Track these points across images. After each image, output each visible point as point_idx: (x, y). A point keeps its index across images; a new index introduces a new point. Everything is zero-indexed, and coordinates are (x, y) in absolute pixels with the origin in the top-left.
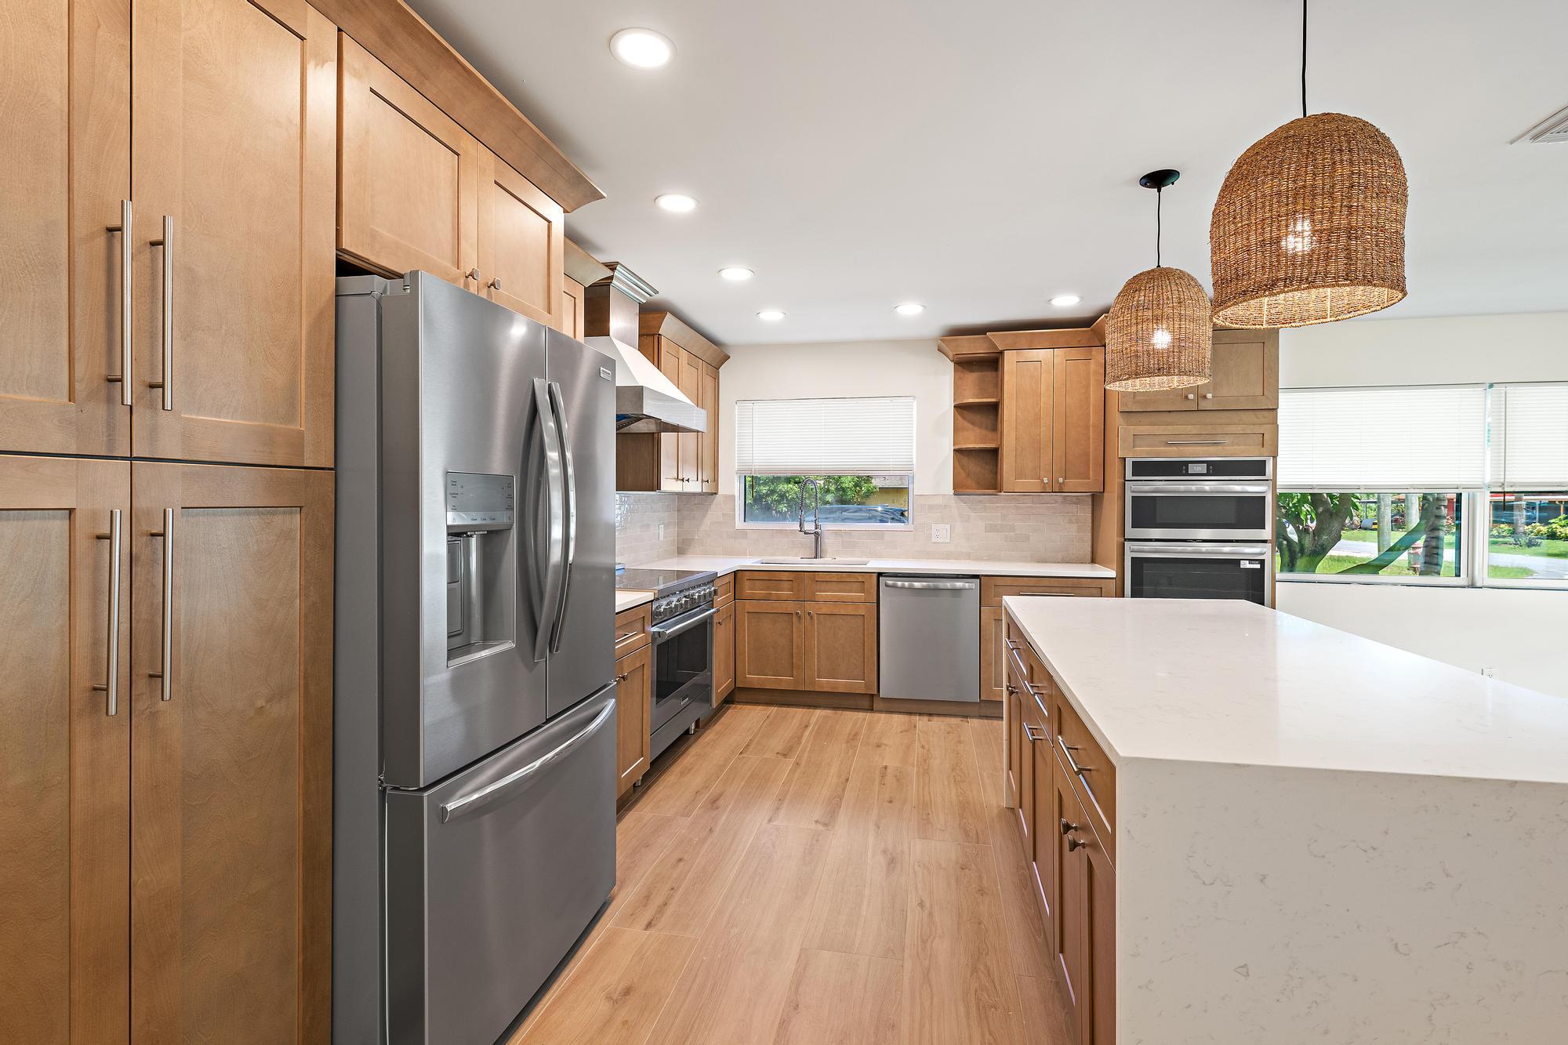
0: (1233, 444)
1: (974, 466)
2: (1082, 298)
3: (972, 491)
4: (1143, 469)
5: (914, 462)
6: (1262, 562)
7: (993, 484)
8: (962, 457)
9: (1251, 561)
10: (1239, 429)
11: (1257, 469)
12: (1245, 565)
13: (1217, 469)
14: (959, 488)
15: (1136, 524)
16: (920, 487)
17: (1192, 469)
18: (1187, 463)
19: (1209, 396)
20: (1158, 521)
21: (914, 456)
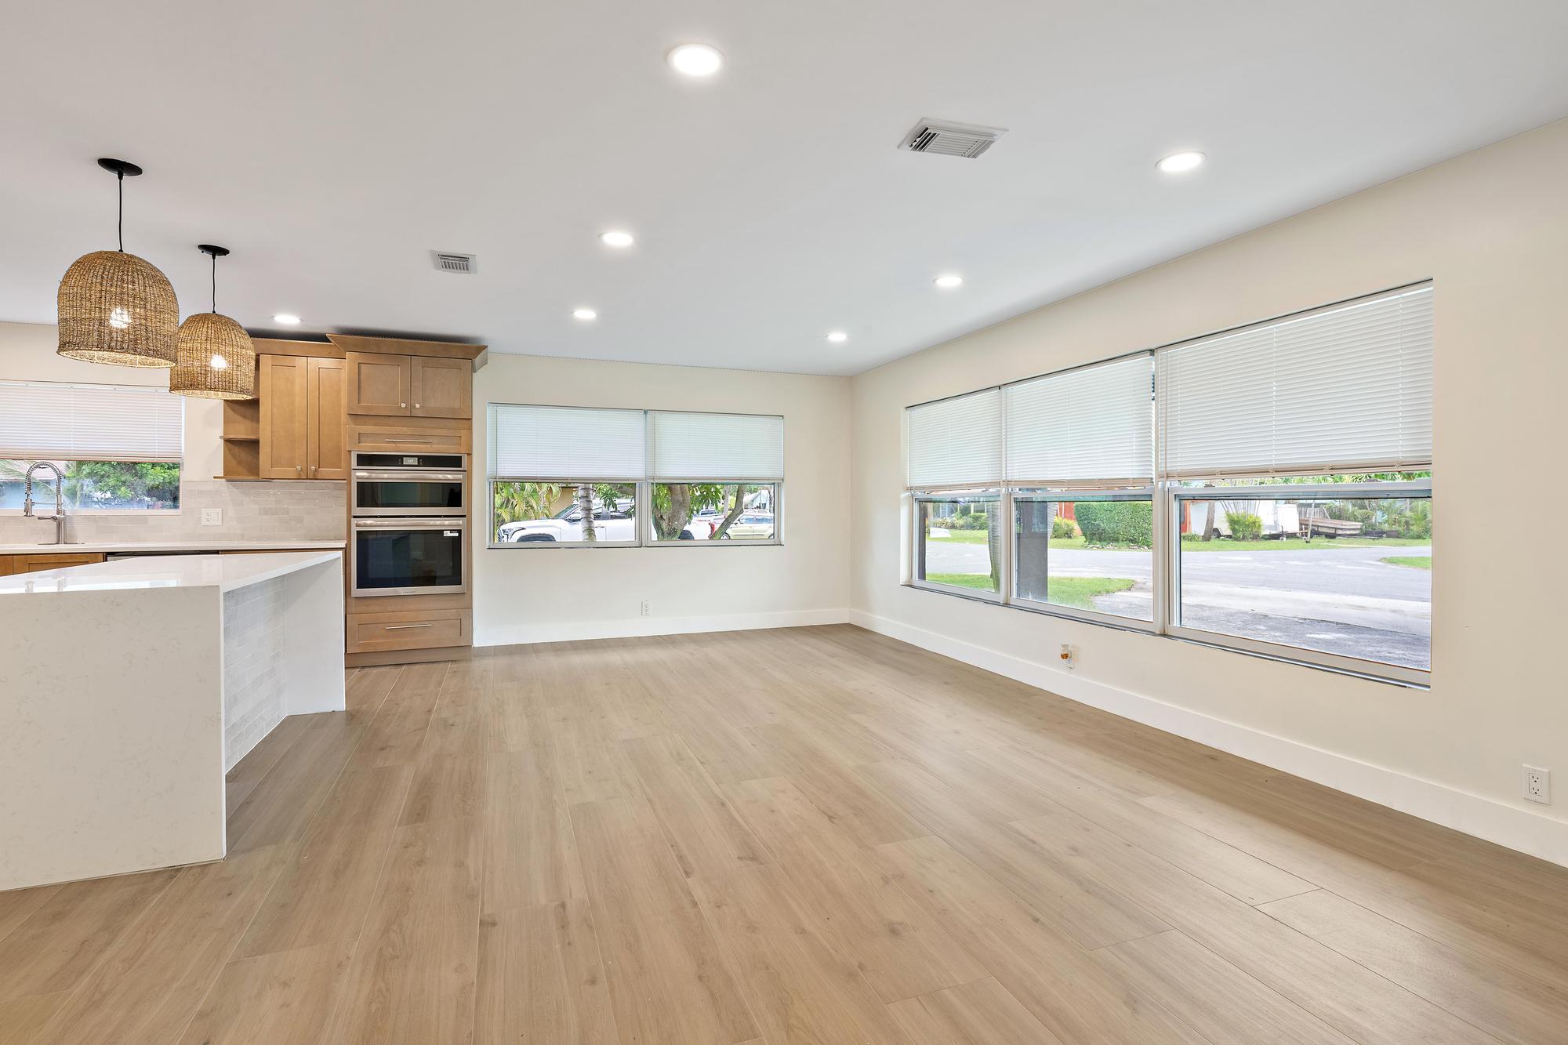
0: (438, 444)
1: (243, 454)
2: (302, 320)
3: (240, 477)
4: (365, 460)
5: (183, 448)
6: (459, 532)
7: (254, 471)
8: (233, 446)
9: (452, 531)
10: (443, 432)
11: (454, 462)
12: (448, 534)
13: (427, 461)
14: (230, 475)
15: (360, 504)
16: (189, 477)
17: (407, 461)
18: (402, 457)
19: (418, 406)
20: (380, 502)
21: (183, 445)
